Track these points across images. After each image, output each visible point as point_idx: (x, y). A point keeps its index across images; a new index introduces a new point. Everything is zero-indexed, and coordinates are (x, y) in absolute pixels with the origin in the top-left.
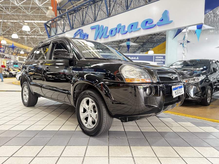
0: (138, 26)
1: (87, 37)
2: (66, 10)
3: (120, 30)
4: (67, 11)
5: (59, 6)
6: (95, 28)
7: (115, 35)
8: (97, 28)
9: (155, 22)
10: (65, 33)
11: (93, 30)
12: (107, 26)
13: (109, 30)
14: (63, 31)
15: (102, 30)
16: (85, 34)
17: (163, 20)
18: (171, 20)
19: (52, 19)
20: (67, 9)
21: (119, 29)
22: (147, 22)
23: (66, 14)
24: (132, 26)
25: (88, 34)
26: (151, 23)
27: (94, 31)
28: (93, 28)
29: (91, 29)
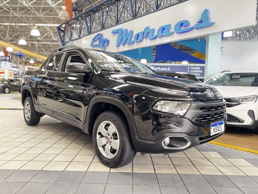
0: (171, 29)
1: (108, 43)
2: (82, 11)
3: (149, 34)
4: (84, 11)
5: (74, 6)
6: (118, 32)
7: (141, 41)
8: (120, 32)
9: (192, 25)
10: (81, 38)
11: (115, 34)
12: (132, 30)
13: (134, 34)
14: (79, 36)
15: (126, 35)
16: (105, 39)
17: (202, 21)
18: (212, 21)
19: (66, 21)
20: (84, 10)
21: (147, 33)
22: (182, 24)
23: (83, 15)
24: (163, 29)
25: (108, 39)
26: (187, 26)
27: (116, 36)
28: (114, 33)
29: (112, 34)
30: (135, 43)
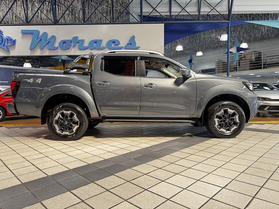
1: (13, 43)
6: (32, 33)
7: (69, 49)
11: (26, 35)
12: (54, 35)
13: (58, 40)
15: (45, 38)
16: (7, 37)
17: (131, 44)
18: (137, 45)
26: (118, 45)
27: (30, 37)
29: (21, 34)
30: (59, 50)
